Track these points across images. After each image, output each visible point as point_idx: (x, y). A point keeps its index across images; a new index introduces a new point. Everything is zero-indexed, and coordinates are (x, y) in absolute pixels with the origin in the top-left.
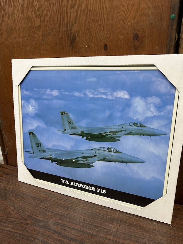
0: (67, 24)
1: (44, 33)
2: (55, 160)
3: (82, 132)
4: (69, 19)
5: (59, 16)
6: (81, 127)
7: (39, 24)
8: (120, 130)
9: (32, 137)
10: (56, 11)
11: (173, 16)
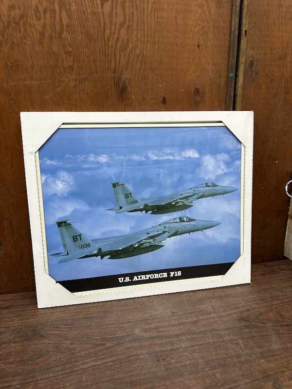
0: (115, 68)
1: (78, 77)
2: (107, 253)
3: (146, 205)
4: (117, 64)
5: (104, 57)
6: (143, 200)
7: (70, 64)
8: (192, 194)
9: (64, 229)
10: (100, 51)
11: (232, 75)
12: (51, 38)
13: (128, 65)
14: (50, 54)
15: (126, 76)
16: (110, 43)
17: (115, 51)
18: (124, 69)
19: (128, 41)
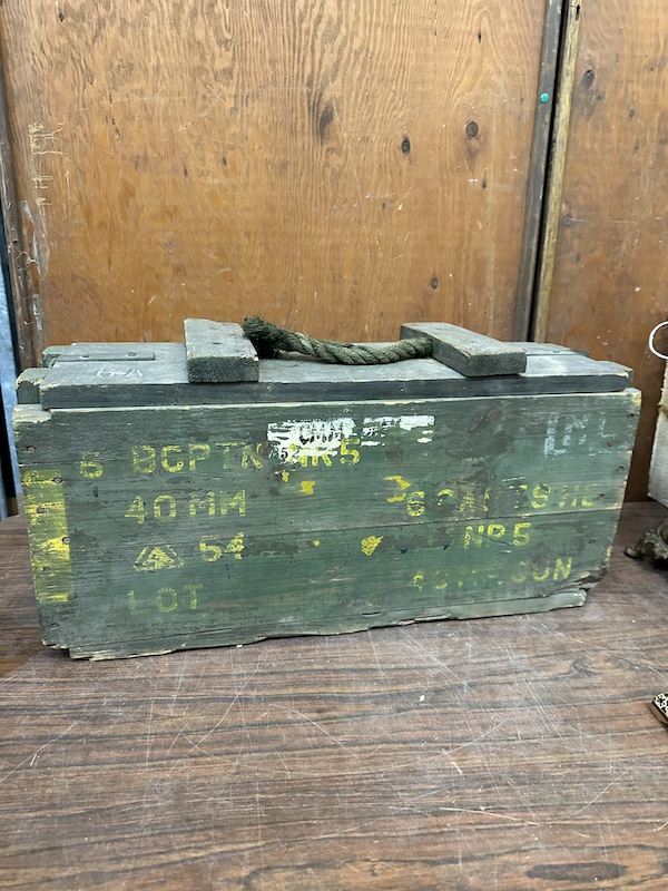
0: (311, 77)
1: (240, 91)
4: (317, 67)
5: (292, 54)
7: (227, 64)
10: (284, 41)
11: (545, 97)
12: (194, 14)
13: (337, 70)
14: (190, 45)
15: (333, 91)
16: (304, 25)
17: (313, 42)
18: (330, 78)
19: (340, 21)
